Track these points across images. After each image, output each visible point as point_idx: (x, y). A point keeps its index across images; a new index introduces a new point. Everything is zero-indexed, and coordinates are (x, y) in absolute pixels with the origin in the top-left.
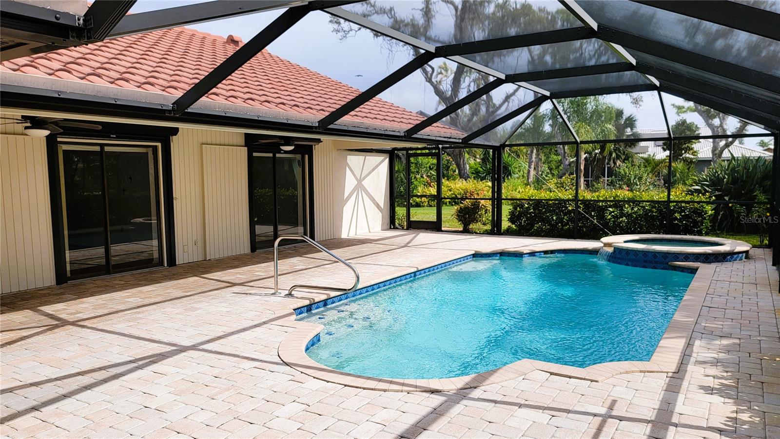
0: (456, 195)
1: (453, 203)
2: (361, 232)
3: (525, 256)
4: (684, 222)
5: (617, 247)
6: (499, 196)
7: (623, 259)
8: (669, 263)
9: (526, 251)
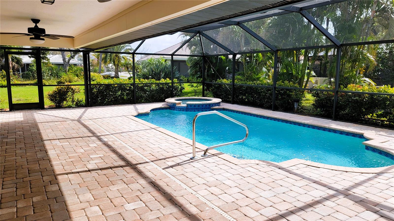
5: (189, 104)
6: (90, 83)
7: (192, 109)
8: (211, 108)
9: (150, 112)
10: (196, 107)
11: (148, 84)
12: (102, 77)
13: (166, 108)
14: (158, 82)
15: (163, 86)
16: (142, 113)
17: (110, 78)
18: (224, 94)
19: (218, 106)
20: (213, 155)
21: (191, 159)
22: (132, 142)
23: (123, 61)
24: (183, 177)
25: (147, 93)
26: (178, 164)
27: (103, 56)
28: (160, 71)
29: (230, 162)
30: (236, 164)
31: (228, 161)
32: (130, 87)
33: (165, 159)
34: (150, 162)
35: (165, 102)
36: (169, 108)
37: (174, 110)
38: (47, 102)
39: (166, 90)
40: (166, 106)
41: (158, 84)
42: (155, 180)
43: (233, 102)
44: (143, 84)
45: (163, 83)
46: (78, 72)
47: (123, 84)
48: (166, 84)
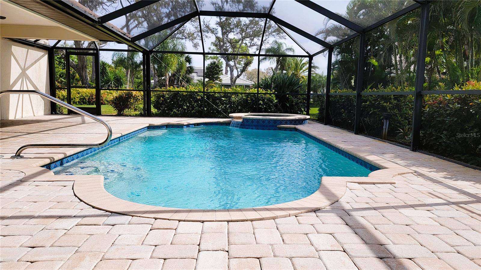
0: (84, 97)
1: (82, 103)
2: (28, 115)
3: (185, 127)
4: (264, 106)
5: (245, 118)
8: (277, 126)
13: (226, 123)
16: (173, 124)
36: (230, 123)
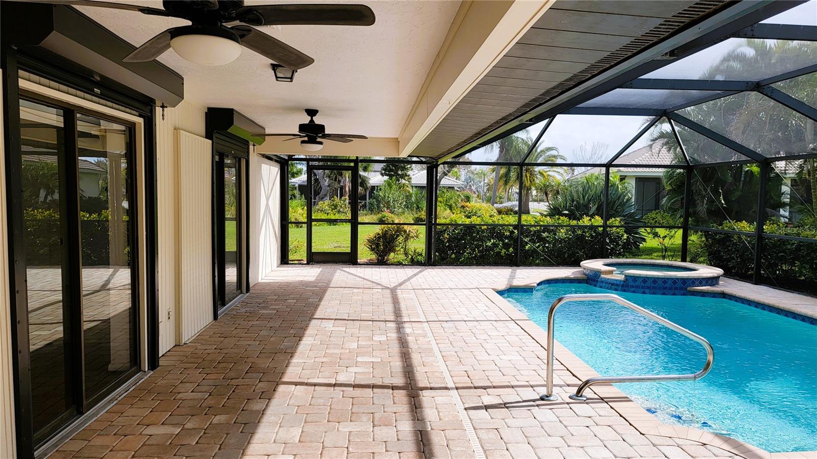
2: (268, 272)
4: (612, 246)
5: (631, 275)
6: (435, 221)
7: (637, 287)
8: (689, 289)
9: (535, 285)
10: (648, 284)
11: (552, 226)
12: (496, 211)
13: (578, 280)
14: (574, 223)
15: (584, 232)
16: (519, 286)
17: (512, 213)
18: (737, 257)
19: (710, 286)
20: (602, 399)
21: (542, 399)
22: (451, 342)
23: (539, 180)
24: (493, 435)
25: (547, 245)
26: (505, 404)
27: (503, 171)
28: (589, 201)
29: (631, 424)
30: (642, 432)
31: (628, 421)
32: (512, 232)
33: (485, 389)
34: (452, 389)
35: (580, 266)
36: (586, 280)
37: (595, 286)
38: (365, 254)
39: (589, 240)
40: (579, 276)
41: (573, 229)
42: (432, 429)
43: (758, 280)
44: (541, 226)
45: (586, 227)
46: (452, 202)
47: (497, 224)
48: (592, 228)
